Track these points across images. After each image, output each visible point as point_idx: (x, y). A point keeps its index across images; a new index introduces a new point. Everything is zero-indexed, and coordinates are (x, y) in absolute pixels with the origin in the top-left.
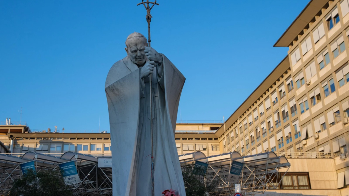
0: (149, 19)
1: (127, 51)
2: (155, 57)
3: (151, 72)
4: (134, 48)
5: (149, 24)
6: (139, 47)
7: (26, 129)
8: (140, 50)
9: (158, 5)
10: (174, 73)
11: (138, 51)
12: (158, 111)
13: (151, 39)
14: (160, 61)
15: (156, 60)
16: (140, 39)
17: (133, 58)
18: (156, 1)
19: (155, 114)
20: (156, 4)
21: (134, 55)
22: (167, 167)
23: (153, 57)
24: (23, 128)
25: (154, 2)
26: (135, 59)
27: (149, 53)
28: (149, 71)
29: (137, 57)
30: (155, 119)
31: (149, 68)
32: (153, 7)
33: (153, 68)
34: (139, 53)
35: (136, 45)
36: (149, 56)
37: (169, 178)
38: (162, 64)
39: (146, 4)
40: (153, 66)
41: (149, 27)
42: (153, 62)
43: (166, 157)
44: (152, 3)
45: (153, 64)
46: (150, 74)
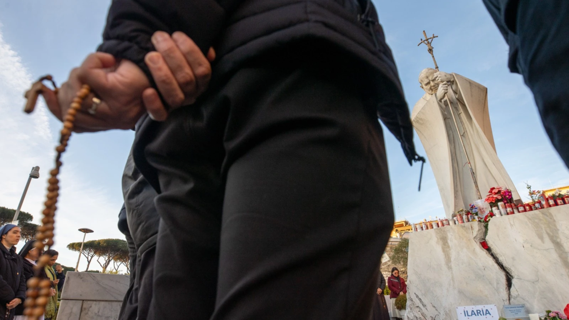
0: (430, 50)
1: (423, 88)
2: (445, 78)
3: (446, 91)
4: (426, 81)
5: (432, 54)
6: (430, 78)
7: (407, 223)
8: (433, 80)
9: (437, 37)
10: (470, 85)
11: (431, 82)
12: (466, 125)
13: (438, 66)
14: (452, 80)
15: (448, 80)
16: (430, 71)
17: (429, 90)
18: (433, 35)
19: (464, 128)
20: (434, 37)
21: (428, 87)
22: (489, 170)
23: (444, 78)
24: (404, 223)
25: (432, 36)
26: (431, 91)
27: (439, 76)
28: (443, 91)
29: (432, 88)
30: (466, 133)
31: (442, 88)
32: (432, 40)
33: (447, 87)
34: (432, 84)
35: (427, 77)
36: (440, 79)
37: (494, 178)
38: (455, 82)
39: (426, 42)
40: (447, 85)
41: (433, 57)
42: (445, 82)
43: (485, 160)
44: (431, 38)
45: (445, 84)
46: (445, 93)
